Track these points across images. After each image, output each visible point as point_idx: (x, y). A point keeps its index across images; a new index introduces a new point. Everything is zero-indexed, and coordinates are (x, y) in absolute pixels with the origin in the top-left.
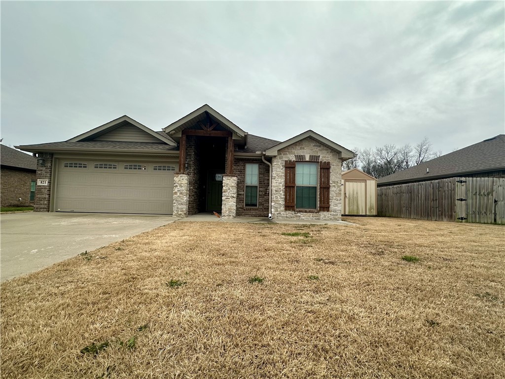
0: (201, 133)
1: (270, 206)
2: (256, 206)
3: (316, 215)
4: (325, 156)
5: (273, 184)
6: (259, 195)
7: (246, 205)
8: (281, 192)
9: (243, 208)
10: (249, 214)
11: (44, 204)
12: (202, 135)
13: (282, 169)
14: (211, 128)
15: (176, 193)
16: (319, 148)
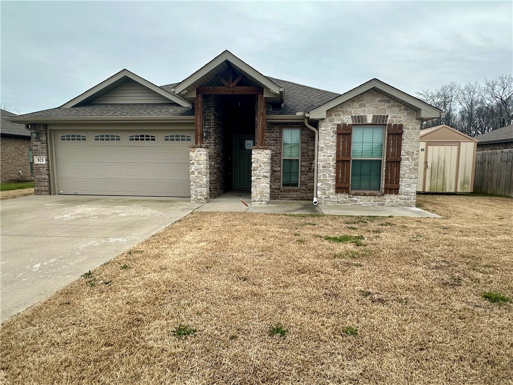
0: (222, 91)
1: (315, 187)
2: (296, 185)
3: (379, 199)
4: (395, 116)
5: (320, 158)
6: (301, 171)
7: (283, 185)
8: (331, 169)
9: (279, 189)
10: (287, 197)
11: (44, 186)
12: (223, 93)
13: (333, 136)
14: (235, 83)
15: (193, 173)
16: (388, 104)
